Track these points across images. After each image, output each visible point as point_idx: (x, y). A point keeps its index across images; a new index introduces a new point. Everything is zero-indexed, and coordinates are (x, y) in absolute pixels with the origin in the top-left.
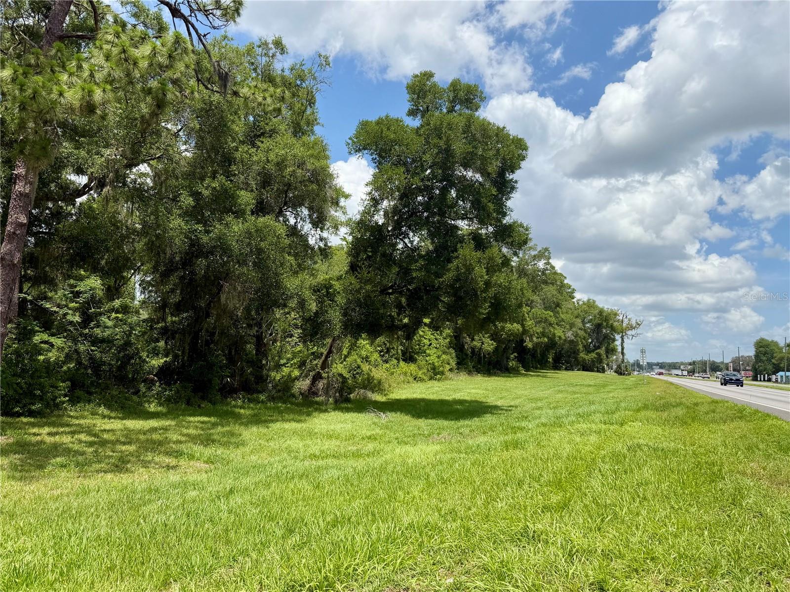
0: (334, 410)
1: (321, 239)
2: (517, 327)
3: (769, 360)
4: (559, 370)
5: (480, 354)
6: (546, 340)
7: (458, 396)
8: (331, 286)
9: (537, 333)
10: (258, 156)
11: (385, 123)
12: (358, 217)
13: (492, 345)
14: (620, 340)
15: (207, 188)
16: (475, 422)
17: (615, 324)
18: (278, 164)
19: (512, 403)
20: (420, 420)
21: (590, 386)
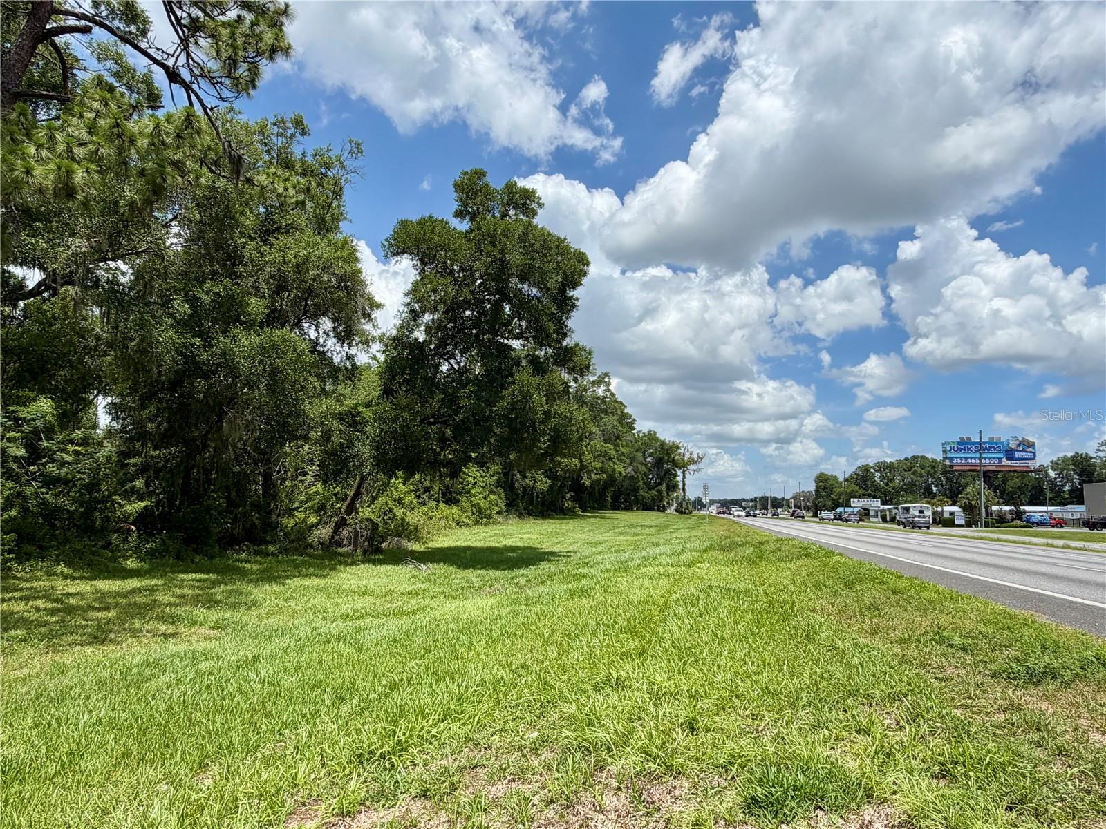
0: (363, 562)
1: (349, 357)
2: (575, 462)
3: (829, 495)
4: (618, 509)
5: (532, 493)
6: (605, 476)
7: (509, 542)
8: (358, 414)
9: (596, 469)
10: (271, 256)
11: (428, 224)
12: (394, 333)
13: (547, 482)
14: (681, 475)
15: (208, 293)
16: (532, 571)
17: (677, 458)
18: (297, 266)
19: (570, 549)
20: (467, 571)
21: (651, 527)
